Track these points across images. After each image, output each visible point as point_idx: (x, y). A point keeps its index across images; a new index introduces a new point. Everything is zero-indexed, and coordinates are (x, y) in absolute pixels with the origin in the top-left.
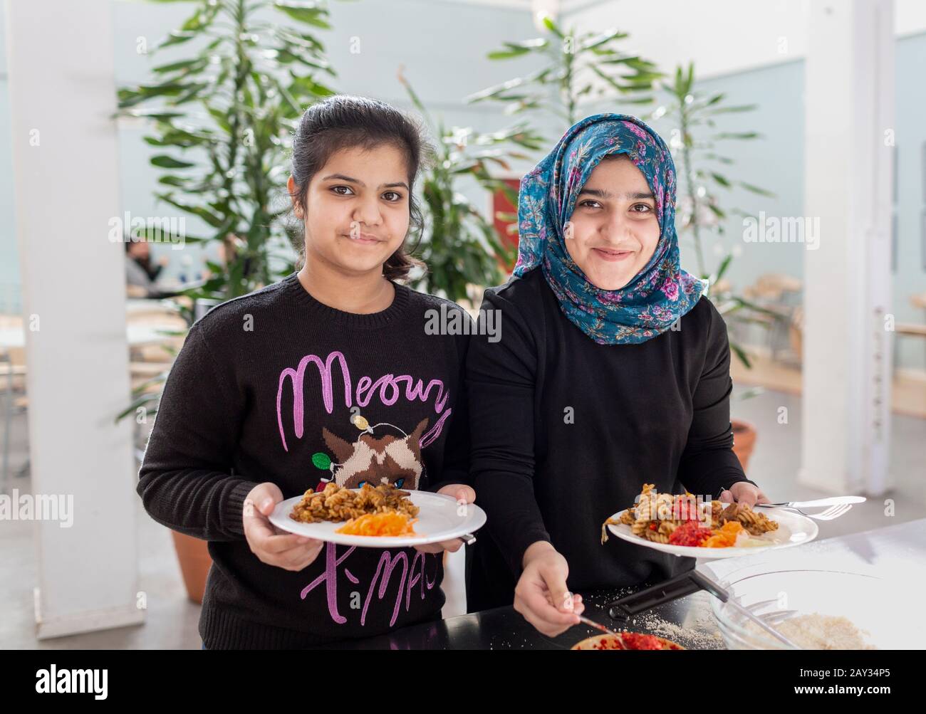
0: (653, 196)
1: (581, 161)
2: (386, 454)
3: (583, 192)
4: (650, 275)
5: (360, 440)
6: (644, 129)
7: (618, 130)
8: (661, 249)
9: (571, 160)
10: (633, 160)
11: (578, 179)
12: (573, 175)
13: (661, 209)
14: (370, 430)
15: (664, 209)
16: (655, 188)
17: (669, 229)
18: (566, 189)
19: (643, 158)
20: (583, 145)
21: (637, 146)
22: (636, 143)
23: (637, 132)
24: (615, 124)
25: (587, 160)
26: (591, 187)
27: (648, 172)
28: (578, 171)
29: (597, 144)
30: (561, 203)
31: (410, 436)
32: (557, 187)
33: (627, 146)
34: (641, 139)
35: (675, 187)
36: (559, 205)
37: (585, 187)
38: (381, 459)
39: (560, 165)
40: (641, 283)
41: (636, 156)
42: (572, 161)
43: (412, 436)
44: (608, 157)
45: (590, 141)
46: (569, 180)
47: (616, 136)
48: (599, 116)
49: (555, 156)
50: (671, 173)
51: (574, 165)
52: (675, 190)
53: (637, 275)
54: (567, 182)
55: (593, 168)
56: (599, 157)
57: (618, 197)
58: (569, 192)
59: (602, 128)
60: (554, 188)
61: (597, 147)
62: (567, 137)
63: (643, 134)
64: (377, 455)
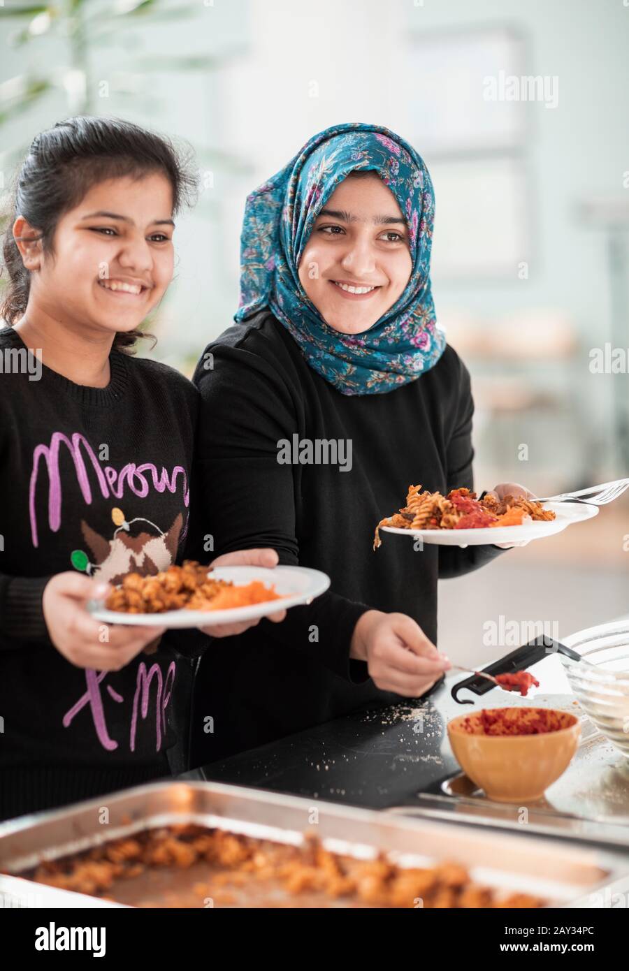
0: (404, 221)
1: (322, 177)
2: (145, 555)
3: (322, 212)
4: (400, 319)
5: (117, 538)
6: (398, 143)
7: (368, 143)
8: (412, 287)
9: (310, 175)
10: (382, 179)
11: (318, 198)
12: (312, 193)
13: (413, 238)
14: (126, 526)
15: (418, 239)
16: (408, 213)
17: (424, 263)
18: (303, 209)
19: (395, 178)
20: (326, 159)
21: (388, 162)
22: (388, 159)
23: (390, 147)
24: (364, 136)
25: (329, 176)
26: (333, 207)
27: (401, 194)
28: (317, 188)
29: (343, 158)
30: (296, 226)
31: (167, 534)
32: (292, 207)
33: (377, 163)
34: (394, 155)
35: (433, 214)
36: (293, 229)
37: (326, 208)
38: (140, 561)
39: (296, 181)
40: (389, 328)
41: (386, 173)
42: (311, 177)
43: (169, 533)
44: (354, 174)
45: (334, 154)
46: (307, 198)
47: (365, 150)
48: (346, 125)
49: (291, 171)
50: (429, 197)
51: (313, 182)
52: (432, 218)
53: (383, 317)
54: (305, 201)
55: (337, 185)
56: (344, 173)
57: (365, 221)
58: (306, 212)
59: (349, 139)
60: (287, 209)
61: (342, 161)
62: (306, 149)
63: (397, 150)
64: (135, 555)
